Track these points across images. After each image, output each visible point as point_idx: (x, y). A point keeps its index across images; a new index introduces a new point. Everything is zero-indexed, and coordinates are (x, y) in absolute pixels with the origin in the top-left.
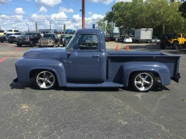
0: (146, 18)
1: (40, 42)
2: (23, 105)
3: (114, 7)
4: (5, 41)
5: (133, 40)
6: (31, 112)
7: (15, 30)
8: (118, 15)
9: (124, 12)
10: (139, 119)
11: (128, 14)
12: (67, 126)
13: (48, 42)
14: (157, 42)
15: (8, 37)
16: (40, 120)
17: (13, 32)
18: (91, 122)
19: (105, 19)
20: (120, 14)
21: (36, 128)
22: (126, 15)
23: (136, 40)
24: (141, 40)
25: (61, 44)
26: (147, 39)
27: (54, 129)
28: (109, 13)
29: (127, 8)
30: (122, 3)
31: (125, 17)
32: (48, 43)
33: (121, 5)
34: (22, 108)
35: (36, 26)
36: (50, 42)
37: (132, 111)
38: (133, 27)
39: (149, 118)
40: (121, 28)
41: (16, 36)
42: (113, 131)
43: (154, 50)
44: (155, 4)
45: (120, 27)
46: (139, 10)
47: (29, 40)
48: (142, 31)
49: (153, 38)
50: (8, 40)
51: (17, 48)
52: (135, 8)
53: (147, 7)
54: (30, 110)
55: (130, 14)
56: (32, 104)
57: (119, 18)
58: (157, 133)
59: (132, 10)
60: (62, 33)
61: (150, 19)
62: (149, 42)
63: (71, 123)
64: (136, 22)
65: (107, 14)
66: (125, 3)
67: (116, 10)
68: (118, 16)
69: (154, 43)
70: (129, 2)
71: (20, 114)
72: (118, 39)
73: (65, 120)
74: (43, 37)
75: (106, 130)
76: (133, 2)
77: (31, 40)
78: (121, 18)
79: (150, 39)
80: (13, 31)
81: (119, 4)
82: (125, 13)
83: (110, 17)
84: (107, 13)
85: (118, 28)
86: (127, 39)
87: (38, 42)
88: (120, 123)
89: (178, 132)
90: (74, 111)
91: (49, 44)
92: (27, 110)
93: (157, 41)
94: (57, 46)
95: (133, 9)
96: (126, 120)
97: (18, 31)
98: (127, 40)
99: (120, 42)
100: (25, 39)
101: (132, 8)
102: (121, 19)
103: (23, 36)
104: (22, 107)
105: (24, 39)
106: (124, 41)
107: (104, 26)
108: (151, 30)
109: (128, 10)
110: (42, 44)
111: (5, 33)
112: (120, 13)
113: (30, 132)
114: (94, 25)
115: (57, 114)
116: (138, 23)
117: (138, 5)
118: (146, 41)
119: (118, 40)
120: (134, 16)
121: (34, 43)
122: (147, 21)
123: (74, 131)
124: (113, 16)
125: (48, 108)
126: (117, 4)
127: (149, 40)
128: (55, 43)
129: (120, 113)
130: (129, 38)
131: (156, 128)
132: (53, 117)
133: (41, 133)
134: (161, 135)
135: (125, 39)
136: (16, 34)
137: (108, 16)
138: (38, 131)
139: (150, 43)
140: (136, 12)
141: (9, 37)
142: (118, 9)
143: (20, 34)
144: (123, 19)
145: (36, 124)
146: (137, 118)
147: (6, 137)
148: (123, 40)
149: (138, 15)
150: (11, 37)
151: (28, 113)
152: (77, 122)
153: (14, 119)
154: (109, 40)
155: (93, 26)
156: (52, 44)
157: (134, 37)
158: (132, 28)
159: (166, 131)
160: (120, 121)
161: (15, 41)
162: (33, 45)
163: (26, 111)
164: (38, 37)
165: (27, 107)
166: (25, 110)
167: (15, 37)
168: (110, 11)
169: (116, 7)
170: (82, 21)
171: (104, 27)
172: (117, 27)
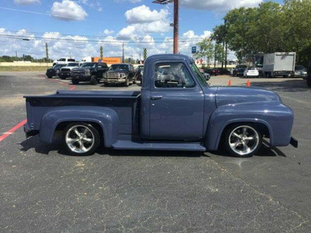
0: (285, 34)
1: (106, 77)
2: (78, 162)
3: (229, 18)
4: (55, 75)
5: (260, 72)
6: (87, 170)
7: (69, 58)
8: (235, 30)
9: (246, 25)
10: (237, 187)
11: (252, 28)
12: (133, 189)
13: (117, 77)
14: (304, 76)
15: (59, 70)
16: (99, 180)
17: (67, 62)
18: (167, 187)
19: (212, 38)
20: (239, 29)
21: (93, 190)
22: (250, 30)
23: (266, 73)
24: (275, 71)
25: (138, 79)
26: (285, 71)
27: (116, 192)
28: (220, 27)
29: (251, 19)
30: (241, 10)
31: (247, 33)
32: (117, 79)
33: (239, 14)
34: (76, 166)
35: (102, 53)
36: (121, 77)
37: (231, 177)
38: (261, 51)
39: (253, 186)
40: (241, 52)
41: (71, 68)
42: (196, 198)
43: (295, 90)
44: (300, 10)
45: (239, 51)
46: (272, 20)
47: (89, 74)
48: (276, 57)
49: (297, 69)
50: (59, 74)
51: (71, 86)
52: (264, 17)
53: (287, 15)
54: (87, 168)
55: (256, 29)
56: (90, 161)
57: (237, 35)
58: (259, 205)
59: (259, 20)
60: (141, 62)
61: (291, 35)
62: (290, 75)
63: (140, 186)
64: (267, 42)
65: (216, 29)
66: (247, 10)
67: (232, 22)
68: (235, 33)
69: (298, 77)
70: (255, 9)
71: (74, 173)
72: (234, 71)
73: (132, 183)
74: (111, 69)
75: (186, 196)
76: (261, 7)
77: (93, 73)
78: (241, 35)
79: (292, 70)
80: (67, 60)
81: (236, 12)
82: (247, 27)
83: (221, 35)
84: (215, 27)
85: (235, 52)
86: (249, 71)
87: (102, 78)
88: (208, 190)
89: (291, 205)
90: (146, 173)
91: (119, 80)
92: (82, 168)
93: (303, 74)
94: (132, 83)
95: (261, 20)
96: (217, 187)
97: (74, 60)
98: (250, 73)
99: (238, 76)
100: (84, 73)
101: (260, 18)
102: (240, 38)
103: (81, 67)
104: (76, 164)
105: (82, 73)
106: (245, 75)
107: (210, 48)
108: (294, 55)
109: (252, 21)
110: (109, 80)
111: (55, 64)
112: (238, 26)
113: (86, 194)
114: (194, 48)
115: (122, 175)
116: (270, 44)
117: (270, 13)
118: (284, 74)
119: (233, 73)
120: (263, 30)
121: (96, 79)
122: (287, 39)
123: (142, 195)
124: (226, 32)
125: (111, 168)
126: (234, 12)
127: (289, 72)
128: (128, 78)
129: (210, 178)
130: (254, 69)
131: (259, 199)
132: (117, 178)
133: (100, 196)
134: (264, 207)
135: (245, 71)
136: (70, 65)
137: (217, 32)
138: (95, 193)
139: (291, 77)
140: (266, 24)
141: (61, 69)
142: (235, 21)
143: (77, 65)
144: (244, 36)
145: (94, 185)
146: (236, 185)
147: (55, 197)
148: (243, 72)
149: (270, 30)
150: (63, 70)
151: (84, 172)
152: (148, 186)
153: (65, 178)
154: (219, 73)
155: (192, 49)
156: (124, 80)
157: (262, 67)
158: (259, 52)
159: (274, 204)
160: (208, 187)
161: (70, 76)
162: (95, 82)
163: (81, 170)
164: (103, 69)
165: (83, 165)
166: (80, 168)
167: (69, 70)
168: (221, 24)
169: (230, 17)
170: (174, 42)
171: (210, 51)
172: (234, 50)
